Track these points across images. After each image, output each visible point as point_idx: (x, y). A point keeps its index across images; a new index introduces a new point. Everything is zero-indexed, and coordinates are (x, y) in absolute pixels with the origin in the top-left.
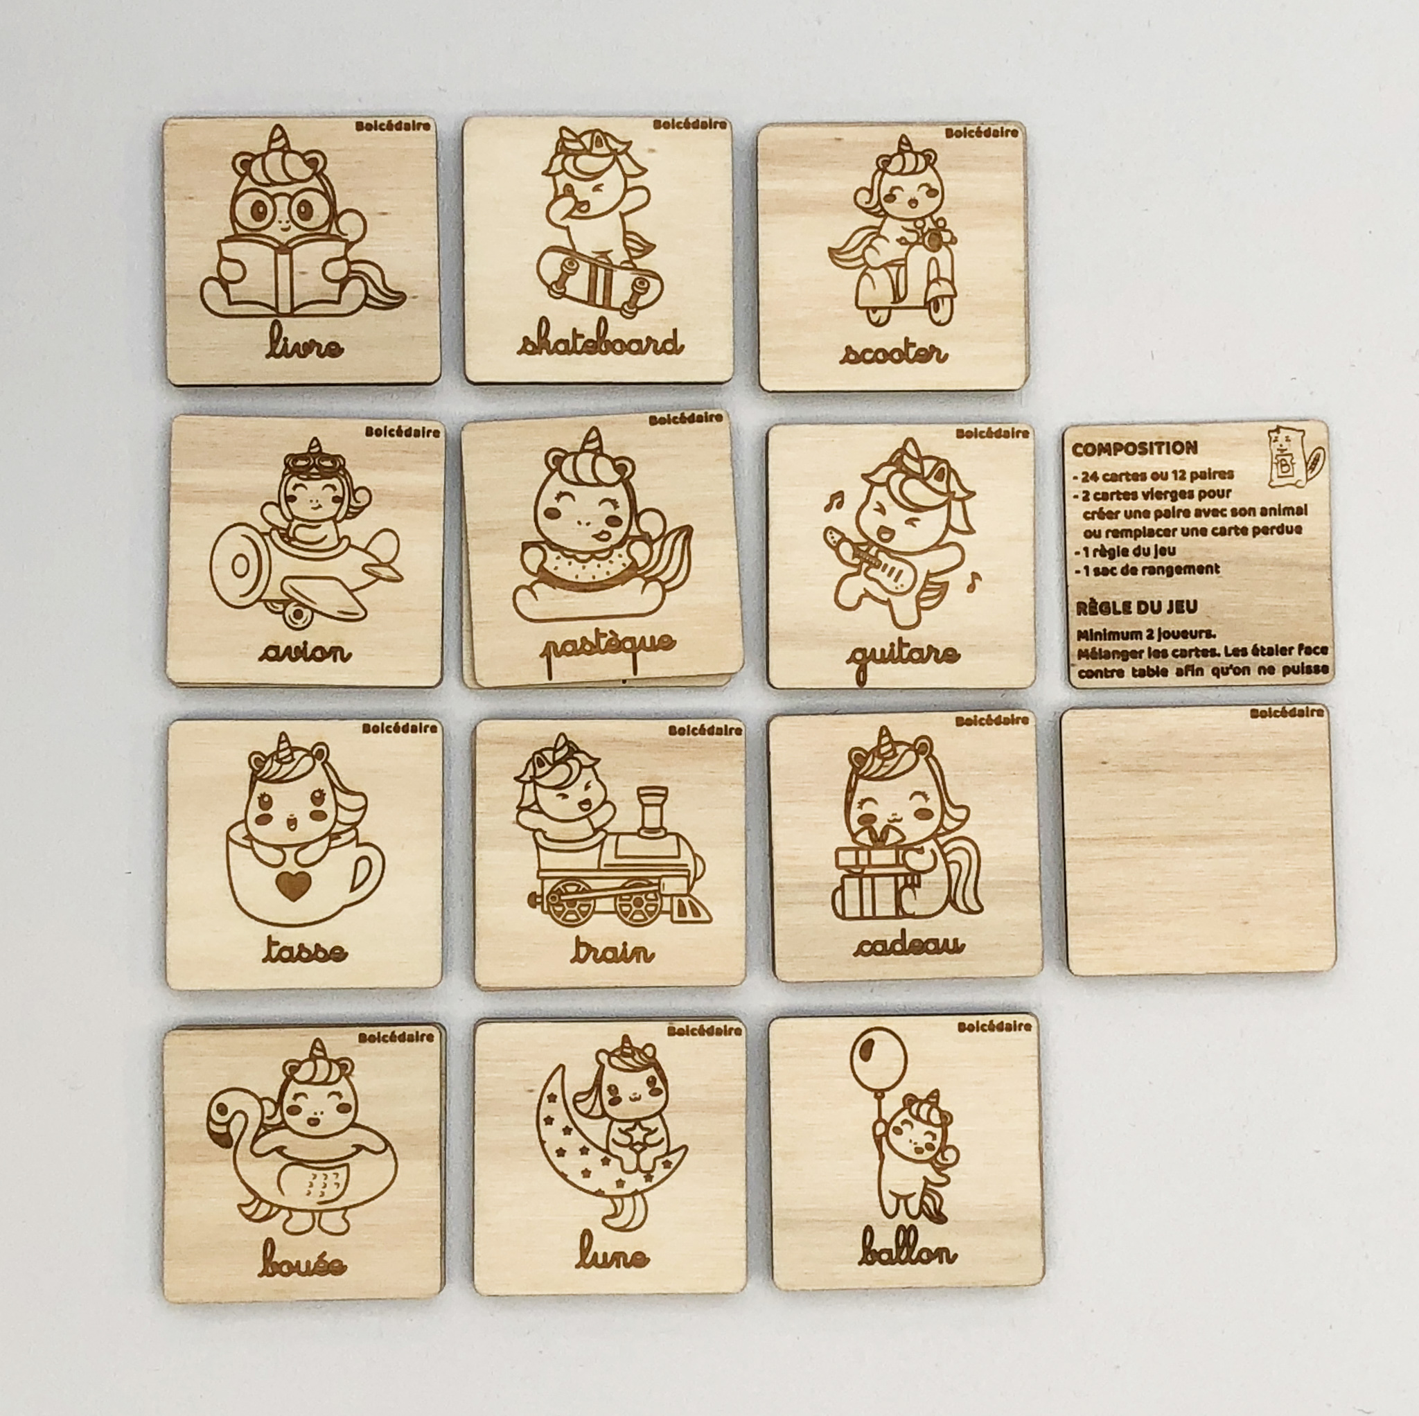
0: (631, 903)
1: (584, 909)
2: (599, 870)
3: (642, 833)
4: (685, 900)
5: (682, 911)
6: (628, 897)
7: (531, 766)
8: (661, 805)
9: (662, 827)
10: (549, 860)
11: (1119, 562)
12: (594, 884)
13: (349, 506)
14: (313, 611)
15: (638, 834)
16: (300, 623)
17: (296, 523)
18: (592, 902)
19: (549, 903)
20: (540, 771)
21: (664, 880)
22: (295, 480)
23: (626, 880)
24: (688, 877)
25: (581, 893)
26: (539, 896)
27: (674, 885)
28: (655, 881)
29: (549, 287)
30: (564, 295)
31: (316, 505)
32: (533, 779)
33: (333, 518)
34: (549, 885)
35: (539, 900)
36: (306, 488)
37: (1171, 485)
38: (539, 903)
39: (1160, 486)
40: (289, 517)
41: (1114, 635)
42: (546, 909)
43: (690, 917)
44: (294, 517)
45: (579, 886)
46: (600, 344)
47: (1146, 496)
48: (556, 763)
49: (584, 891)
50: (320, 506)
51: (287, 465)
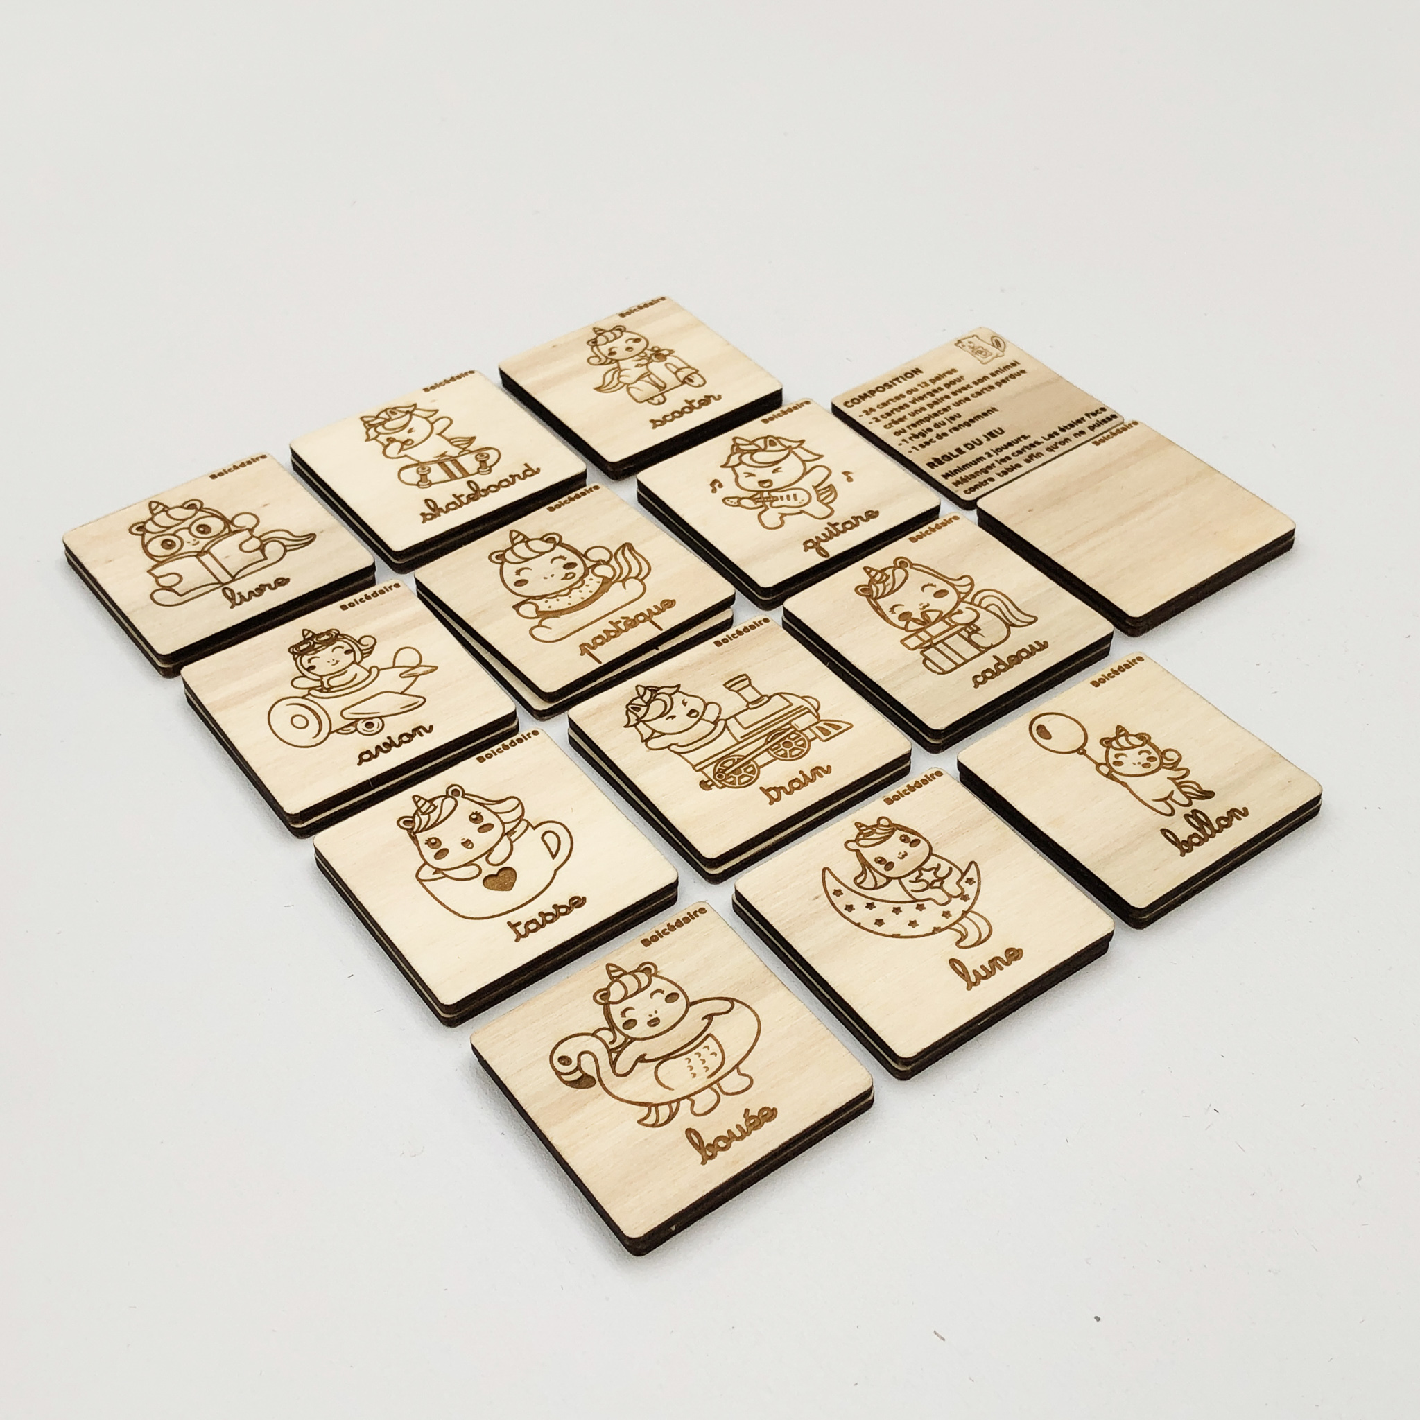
0: (782, 747)
1: (749, 770)
2: (739, 743)
3: (751, 706)
4: (821, 724)
5: (826, 732)
6: (776, 746)
7: (630, 714)
8: (750, 684)
9: (762, 696)
10: (695, 757)
11: (930, 436)
12: (743, 752)
13: (361, 650)
14: (380, 718)
15: (748, 708)
16: (375, 729)
17: (325, 679)
18: (752, 763)
19: (720, 782)
20: (640, 714)
21: (793, 723)
22: (305, 658)
23: (766, 738)
24: (810, 711)
25: (737, 763)
26: (708, 781)
27: (803, 722)
28: (788, 726)
29: (418, 485)
30: (431, 484)
31: (335, 662)
32: (639, 720)
33: (354, 662)
34: (709, 771)
35: (710, 783)
36: (318, 657)
37: (922, 392)
38: (712, 785)
39: (915, 394)
40: (319, 678)
41: (965, 466)
42: (721, 786)
43: (834, 732)
44: (321, 677)
45: (734, 760)
46: (476, 494)
47: (914, 402)
48: (648, 704)
49: (739, 760)
50: (337, 662)
51: (294, 653)
